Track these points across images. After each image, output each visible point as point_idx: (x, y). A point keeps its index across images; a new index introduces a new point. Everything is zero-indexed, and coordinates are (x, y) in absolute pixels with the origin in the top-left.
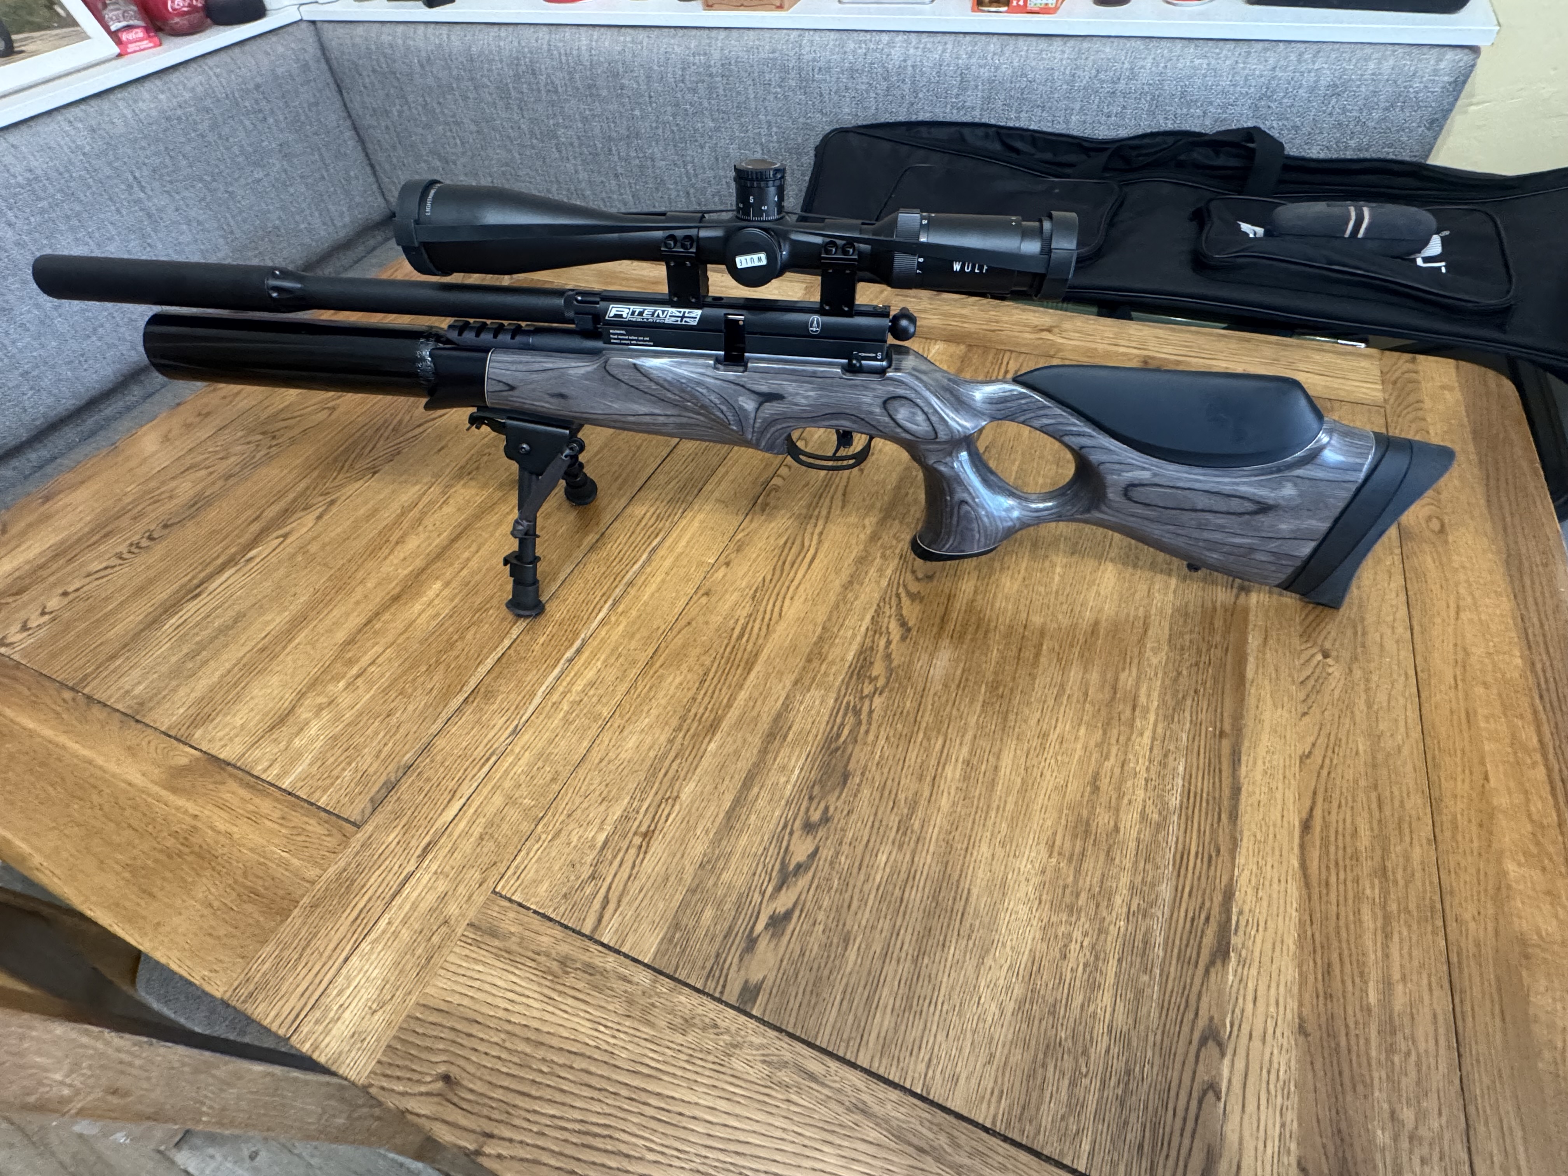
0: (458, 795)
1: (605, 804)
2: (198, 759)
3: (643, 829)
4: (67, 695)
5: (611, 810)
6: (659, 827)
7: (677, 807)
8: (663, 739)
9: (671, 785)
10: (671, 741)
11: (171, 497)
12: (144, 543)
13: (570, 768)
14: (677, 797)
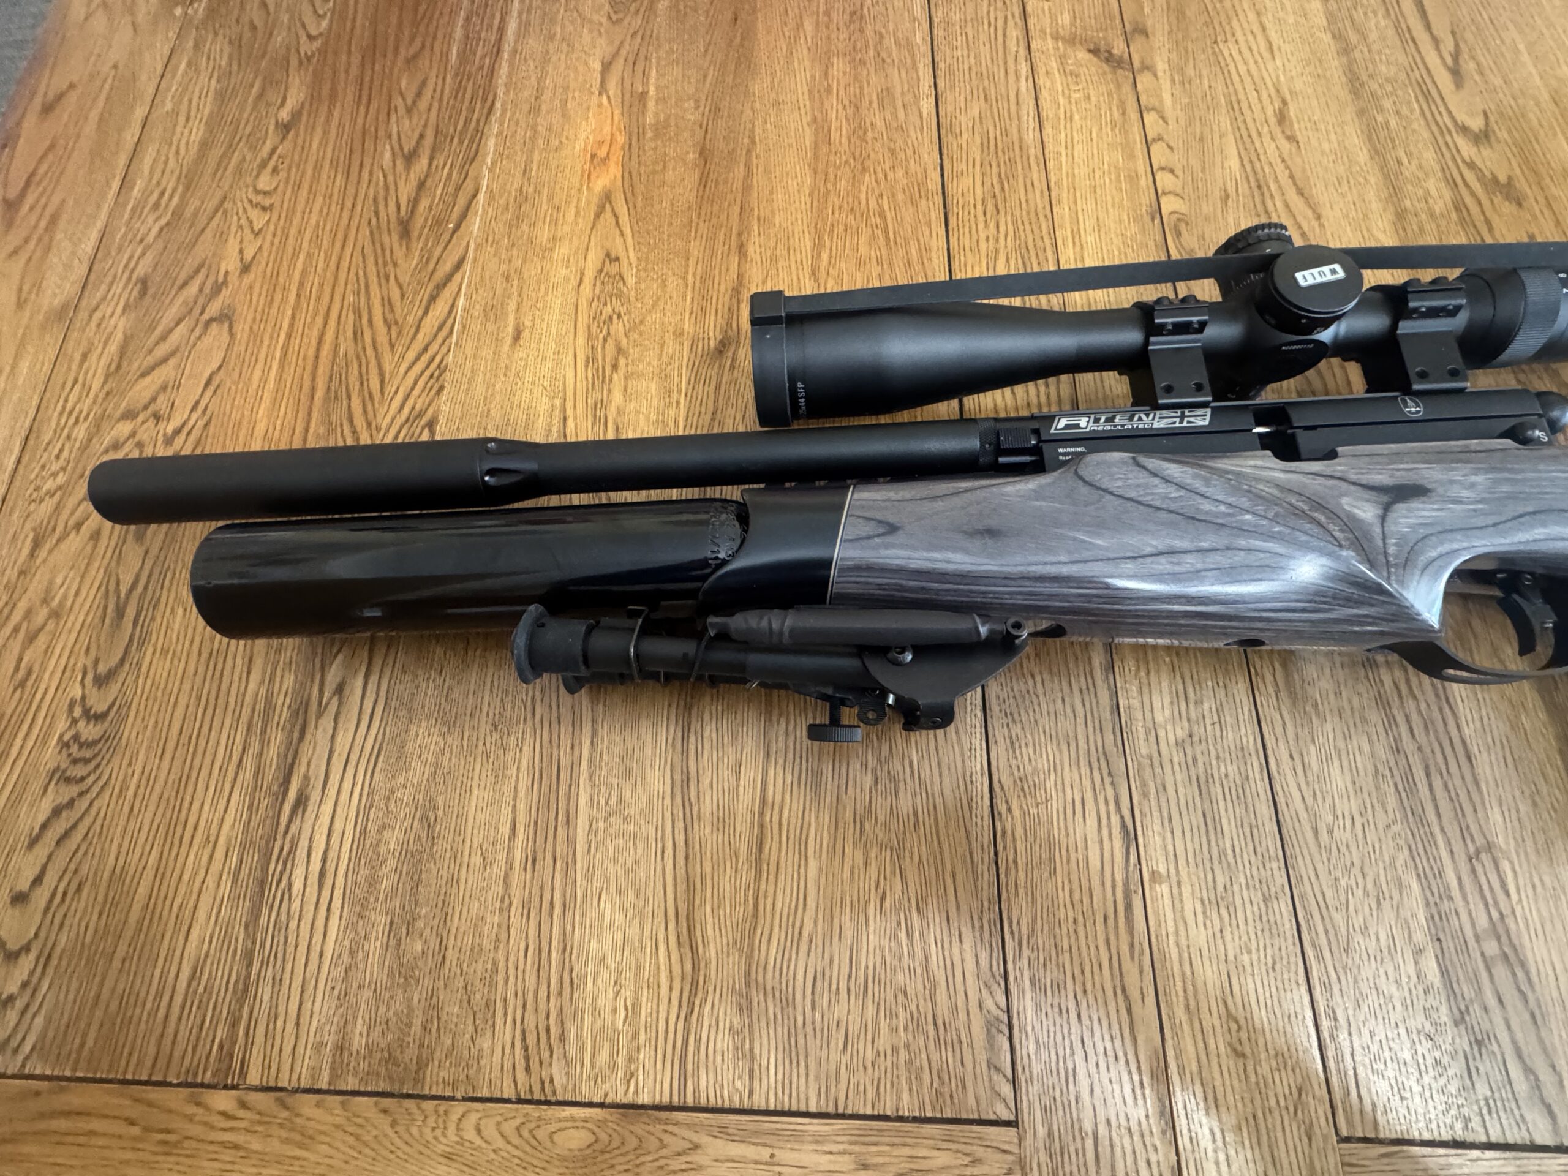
0: (1134, 994)
1: (1386, 905)
2: (601, 1123)
3: (1483, 922)
4: (222, 1100)
5: (1406, 913)
6: (1506, 911)
7: (1505, 866)
8: (1382, 752)
9: (1464, 832)
10: (1397, 750)
11: (56, 614)
12: (89, 731)
13: (1276, 866)
14: (1490, 847)
